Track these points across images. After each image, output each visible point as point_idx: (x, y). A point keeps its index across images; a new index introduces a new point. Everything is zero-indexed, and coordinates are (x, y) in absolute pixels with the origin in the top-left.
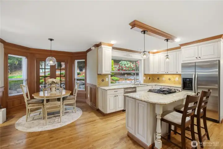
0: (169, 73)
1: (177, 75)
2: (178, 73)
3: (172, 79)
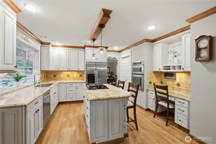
0: (71, 70)
1: (76, 72)
2: (79, 70)
3: (71, 76)
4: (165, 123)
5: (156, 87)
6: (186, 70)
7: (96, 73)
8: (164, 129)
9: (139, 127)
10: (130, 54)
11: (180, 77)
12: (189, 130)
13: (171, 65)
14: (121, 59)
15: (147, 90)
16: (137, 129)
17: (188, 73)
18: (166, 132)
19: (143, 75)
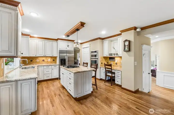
0: (46, 56)
2: (53, 56)
4: (111, 85)
5: (105, 65)
6: (120, 56)
7: (66, 58)
8: (110, 87)
9: (98, 88)
10: (89, 46)
11: (117, 60)
12: (121, 86)
13: (113, 53)
14: (82, 49)
15: (100, 68)
16: (97, 89)
17: (121, 57)
18: (111, 88)
19: (98, 59)
